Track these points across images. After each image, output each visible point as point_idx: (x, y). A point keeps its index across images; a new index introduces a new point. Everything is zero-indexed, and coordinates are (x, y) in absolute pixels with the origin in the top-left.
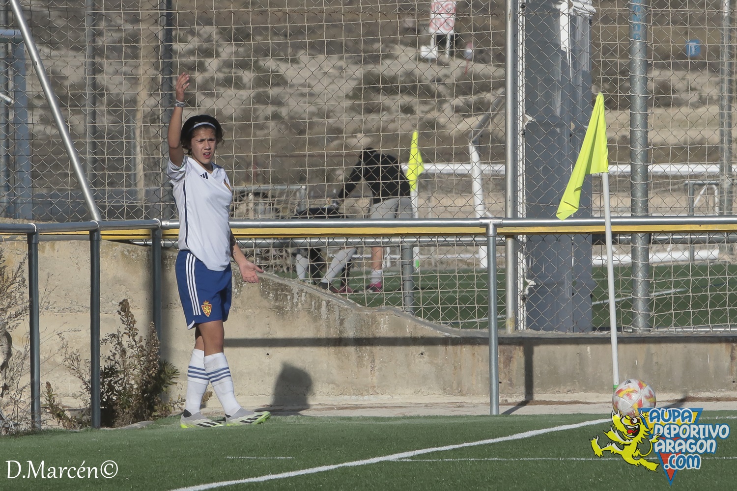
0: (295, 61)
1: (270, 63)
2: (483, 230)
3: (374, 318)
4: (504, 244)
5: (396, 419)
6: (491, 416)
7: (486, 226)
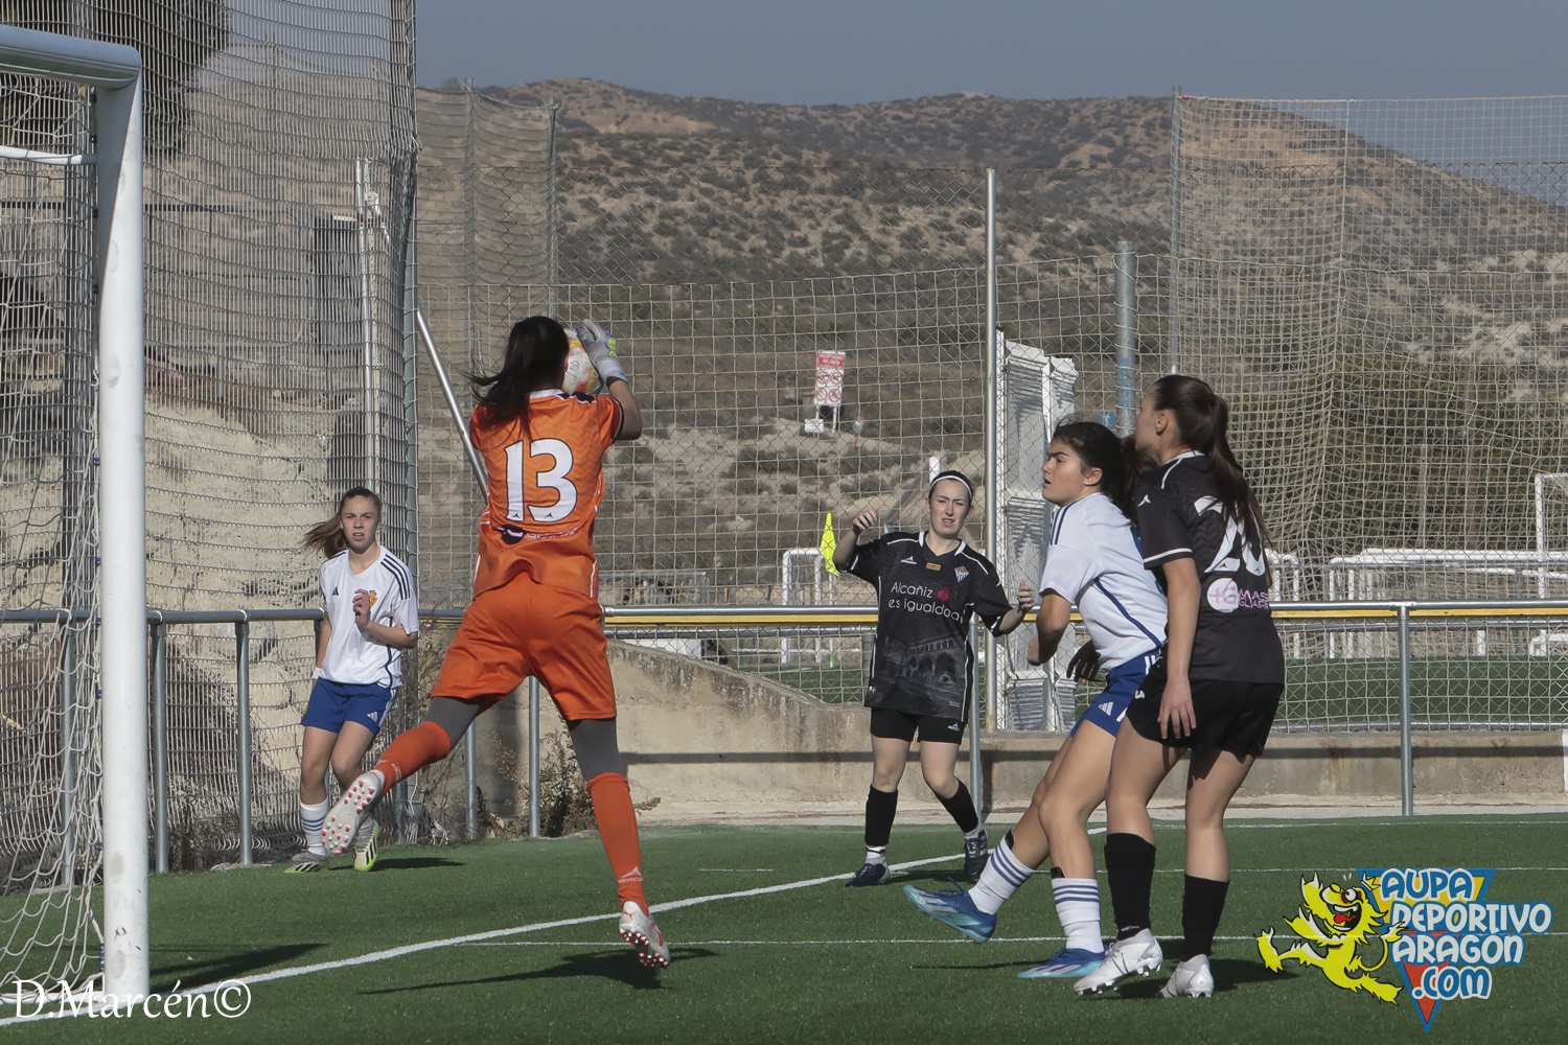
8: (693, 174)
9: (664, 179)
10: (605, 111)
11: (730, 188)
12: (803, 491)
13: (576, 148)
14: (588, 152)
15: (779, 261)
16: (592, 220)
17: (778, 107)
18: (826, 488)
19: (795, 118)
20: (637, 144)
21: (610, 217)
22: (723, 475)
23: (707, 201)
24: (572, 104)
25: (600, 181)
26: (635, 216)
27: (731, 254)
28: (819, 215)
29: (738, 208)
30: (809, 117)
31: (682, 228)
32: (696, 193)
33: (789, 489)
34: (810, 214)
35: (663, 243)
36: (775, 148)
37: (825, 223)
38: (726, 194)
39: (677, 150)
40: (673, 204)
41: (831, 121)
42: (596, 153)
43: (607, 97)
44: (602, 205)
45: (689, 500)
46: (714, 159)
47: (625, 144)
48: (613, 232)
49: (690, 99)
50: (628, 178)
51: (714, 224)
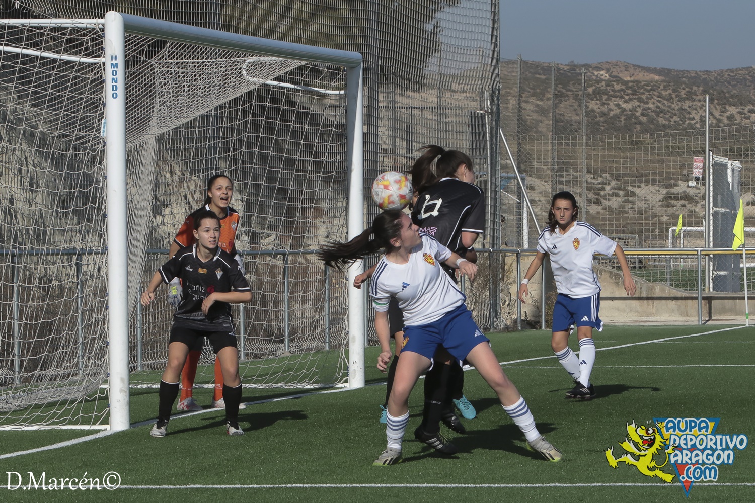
0: (639, 187)
1: (630, 188)
2: (696, 253)
3: (654, 288)
4: (705, 258)
5: (662, 326)
6: (699, 325)
7: (697, 251)
8: (654, 95)
9: (644, 97)
10: (626, 73)
11: (668, 100)
12: (688, 206)
13: (613, 86)
14: (617, 87)
15: (684, 126)
16: (618, 111)
17: (687, 71)
18: (696, 206)
19: (693, 75)
20: (635, 84)
21: (624, 110)
22: (660, 201)
23: (659, 104)
24: (614, 70)
25: (621, 97)
26: (634, 110)
27: (667, 123)
28: (698, 109)
29: (669, 107)
30: (698, 75)
31: (650, 114)
32: (655, 101)
33: (683, 206)
34: (696, 109)
35: (644, 119)
36: (683, 86)
37: (700, 112)
38: (666, 102)
39: (649, 86)
40: (647, 106)
41: (705, 76)
42: (620, 87)
43: (627, 68)
44: (623, 106)
45: (647, 209)
46: (662, 90)
47: (630, 84)
48: (626, 115)
49: (655, 68)
50: (631, 97)
51: (662, 112)
